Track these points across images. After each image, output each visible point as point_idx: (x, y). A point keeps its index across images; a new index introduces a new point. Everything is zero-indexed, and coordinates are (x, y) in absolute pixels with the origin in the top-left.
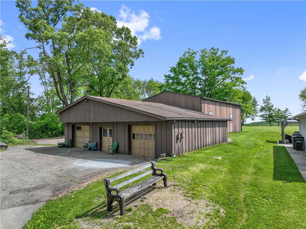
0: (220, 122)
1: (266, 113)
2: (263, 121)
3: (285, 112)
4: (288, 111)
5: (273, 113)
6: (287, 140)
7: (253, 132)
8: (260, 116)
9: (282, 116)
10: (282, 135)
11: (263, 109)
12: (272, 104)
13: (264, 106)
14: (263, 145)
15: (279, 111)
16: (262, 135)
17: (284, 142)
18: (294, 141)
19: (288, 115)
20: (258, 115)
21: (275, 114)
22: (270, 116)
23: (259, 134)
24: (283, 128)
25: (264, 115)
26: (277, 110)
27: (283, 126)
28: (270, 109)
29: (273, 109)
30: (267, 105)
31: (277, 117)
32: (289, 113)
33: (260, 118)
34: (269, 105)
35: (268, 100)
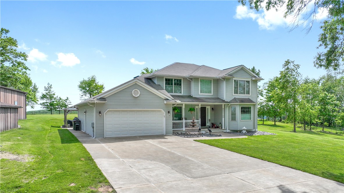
0: (11, 109)
1: (48, 101)
2: (44, 109)
3: (66, 101)
4: (68, 100)
5: (55, 101)
6: (69, 125)
7: (38, 119)
8: (41, 104)
9: (62, 104)
10: (65, 121)
11: (44, 97)
12: (54, 92)
13: (45, 94)
14: (50, 129)
15: (60, 99)
16: (47, 122)
17: (66, 126)
18: (74, 124)
19: (69, 104)
20: (39, 103)
21: (56, 103)
22: (52, 105)
23: (45, 121)
24: (65, 115)
25: (46, 103)
26: (58, 98)
27: (66, 113)
28: (51, 97)
29: (54, 97)
30: (49, 93)
31: (58, 105)
32: (69, 102)
33: (40, 106)
34: (51, 93)
35: (50, 87)
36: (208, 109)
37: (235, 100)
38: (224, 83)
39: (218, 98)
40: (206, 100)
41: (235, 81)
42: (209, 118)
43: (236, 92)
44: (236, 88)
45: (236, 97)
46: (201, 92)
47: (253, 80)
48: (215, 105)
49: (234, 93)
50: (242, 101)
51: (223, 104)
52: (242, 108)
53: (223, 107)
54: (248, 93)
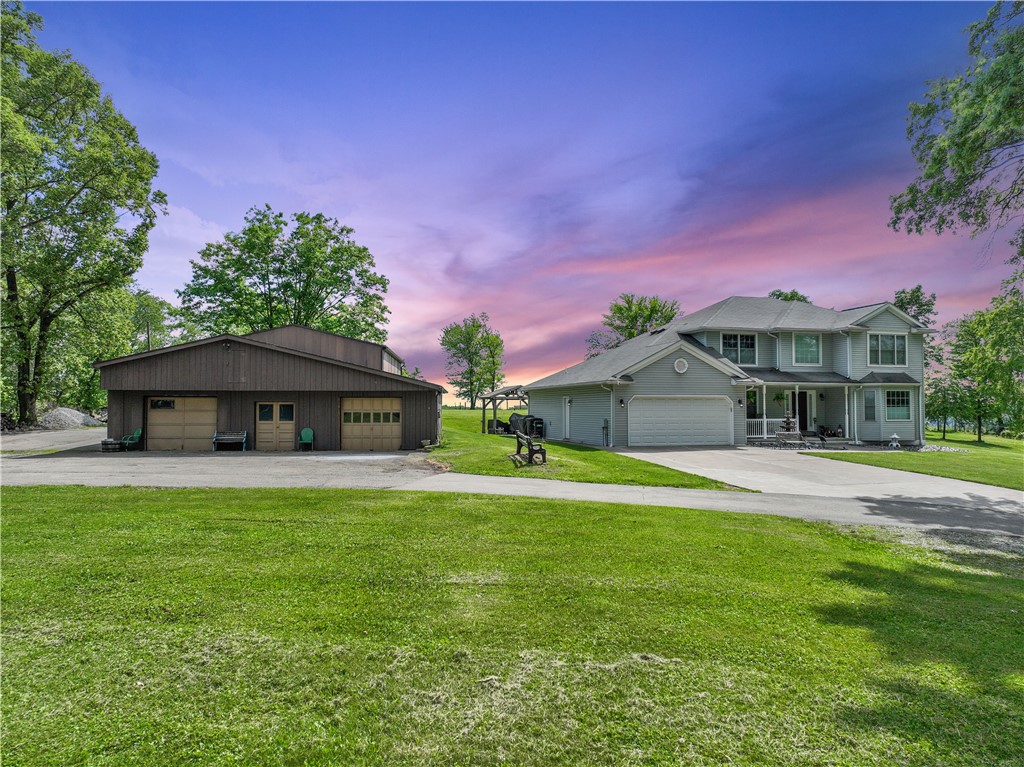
36: (811, 395)
37: (872, 377)
38: (848, 341)
39: (834, 373)
40: (810, 378)
41: (871, 336)
42: (814, 415)
43: (874, 360)
44: (874, 352)
45: (876, 371)
46: (797, 361)
47: (914, 334)
48: (826, 388)
49: (871, 363)
50: (889, 378)
51: (846, 385)
52: (888, 393)
53: (847, 393)
54: (902, 361)
